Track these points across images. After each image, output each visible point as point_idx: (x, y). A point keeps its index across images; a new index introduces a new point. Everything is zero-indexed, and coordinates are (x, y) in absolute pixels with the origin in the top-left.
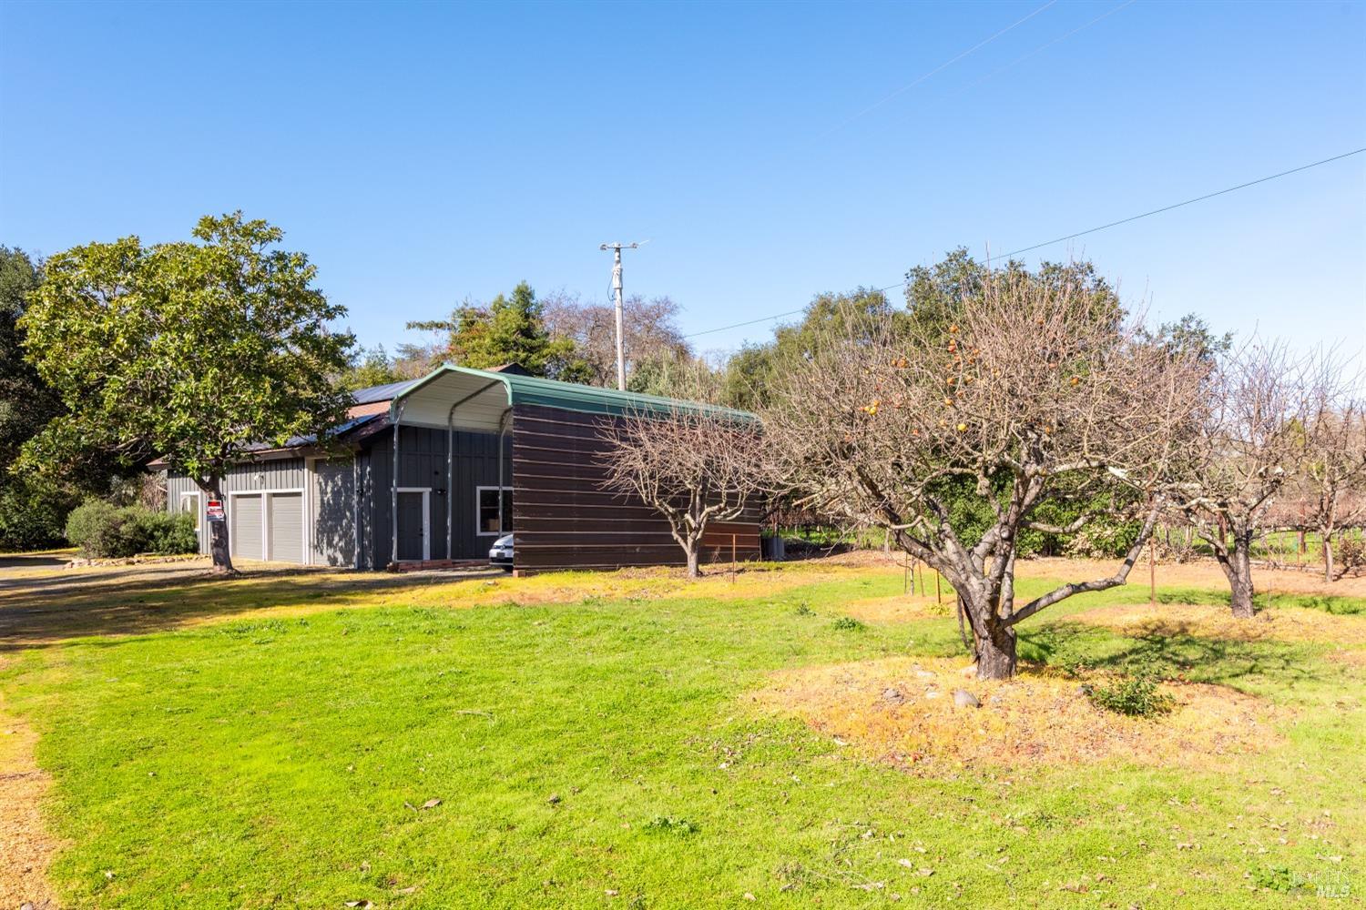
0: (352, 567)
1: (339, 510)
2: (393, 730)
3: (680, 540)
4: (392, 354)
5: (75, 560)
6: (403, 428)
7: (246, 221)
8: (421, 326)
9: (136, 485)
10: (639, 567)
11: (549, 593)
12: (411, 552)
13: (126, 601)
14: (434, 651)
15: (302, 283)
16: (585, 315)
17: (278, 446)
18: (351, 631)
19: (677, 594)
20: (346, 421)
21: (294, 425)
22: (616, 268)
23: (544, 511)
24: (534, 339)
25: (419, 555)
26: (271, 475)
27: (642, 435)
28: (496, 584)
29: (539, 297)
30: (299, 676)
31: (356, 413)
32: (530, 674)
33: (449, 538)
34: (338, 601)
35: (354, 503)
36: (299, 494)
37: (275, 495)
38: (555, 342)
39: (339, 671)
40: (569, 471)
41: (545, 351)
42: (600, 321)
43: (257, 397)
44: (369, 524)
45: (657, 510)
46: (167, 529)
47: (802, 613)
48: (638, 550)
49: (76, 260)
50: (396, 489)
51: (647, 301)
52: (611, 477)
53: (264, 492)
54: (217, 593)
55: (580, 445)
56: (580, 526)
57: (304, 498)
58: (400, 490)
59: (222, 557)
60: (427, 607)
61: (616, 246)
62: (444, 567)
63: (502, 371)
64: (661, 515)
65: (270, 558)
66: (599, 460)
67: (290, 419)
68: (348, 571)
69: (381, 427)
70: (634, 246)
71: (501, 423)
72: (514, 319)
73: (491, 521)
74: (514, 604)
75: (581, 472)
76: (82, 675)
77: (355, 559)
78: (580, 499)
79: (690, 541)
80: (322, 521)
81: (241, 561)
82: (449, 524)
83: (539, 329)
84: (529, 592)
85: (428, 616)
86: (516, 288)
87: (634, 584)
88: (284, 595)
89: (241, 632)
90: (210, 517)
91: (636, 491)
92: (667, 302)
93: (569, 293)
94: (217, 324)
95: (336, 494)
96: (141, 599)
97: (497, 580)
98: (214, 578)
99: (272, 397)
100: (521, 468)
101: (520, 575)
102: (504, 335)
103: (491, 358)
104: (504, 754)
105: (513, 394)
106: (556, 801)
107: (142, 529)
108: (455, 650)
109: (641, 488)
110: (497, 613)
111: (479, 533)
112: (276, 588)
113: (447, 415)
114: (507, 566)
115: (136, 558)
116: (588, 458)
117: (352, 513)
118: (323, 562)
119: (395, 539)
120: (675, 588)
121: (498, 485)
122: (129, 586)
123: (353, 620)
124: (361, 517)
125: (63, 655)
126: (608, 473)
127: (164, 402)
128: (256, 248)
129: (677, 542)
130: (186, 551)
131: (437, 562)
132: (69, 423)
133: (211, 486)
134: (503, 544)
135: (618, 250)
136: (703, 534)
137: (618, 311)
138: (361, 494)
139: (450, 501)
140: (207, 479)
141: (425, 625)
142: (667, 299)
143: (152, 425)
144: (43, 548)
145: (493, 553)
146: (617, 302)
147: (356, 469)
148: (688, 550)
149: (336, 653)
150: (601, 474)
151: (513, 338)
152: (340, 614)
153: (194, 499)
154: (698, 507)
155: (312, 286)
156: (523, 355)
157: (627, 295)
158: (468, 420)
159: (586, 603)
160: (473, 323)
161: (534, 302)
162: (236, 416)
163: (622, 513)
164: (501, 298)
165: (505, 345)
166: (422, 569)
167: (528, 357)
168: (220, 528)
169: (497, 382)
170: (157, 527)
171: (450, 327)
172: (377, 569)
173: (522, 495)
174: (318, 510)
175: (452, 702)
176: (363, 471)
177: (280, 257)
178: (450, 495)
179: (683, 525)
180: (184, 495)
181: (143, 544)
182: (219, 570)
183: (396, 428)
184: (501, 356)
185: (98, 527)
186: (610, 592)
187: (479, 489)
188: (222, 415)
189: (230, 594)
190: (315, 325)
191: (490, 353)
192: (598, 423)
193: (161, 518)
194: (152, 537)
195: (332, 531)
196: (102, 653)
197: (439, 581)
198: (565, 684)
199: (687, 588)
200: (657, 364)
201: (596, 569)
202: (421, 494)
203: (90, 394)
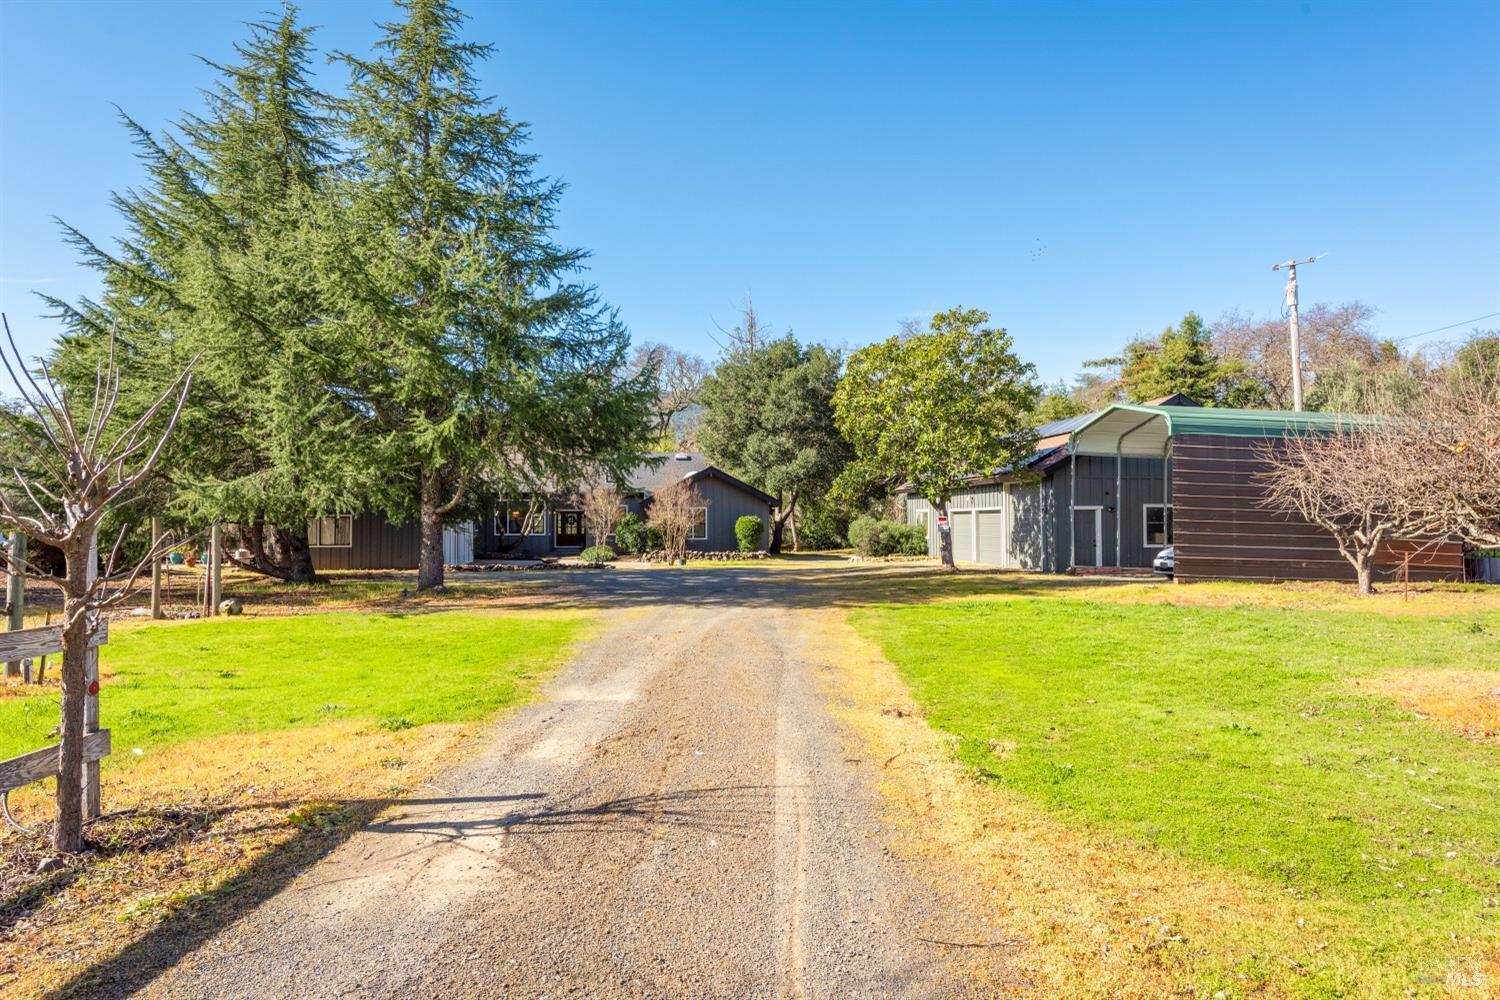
0: (1038, 570)
1: (1028, 524)
2: (1069, 668)
3: (1348, 556)
4: (1071, 383)
5: (854, 557)
6: (1078, 457)
7: (964, 312)
8: (1096, 364)
9: (883, 504)
10: (1304, 581)
11: (1205, 598)
12: (1086, 559)
13: (893, 585)
14: (1099, 629)
15: (1003, 350)
16: (1257, 334)
17: (986, 476)
18: (1040, 613)
19: (1339, 606)
20: (1034, 453)
21: (998, 460)
22: (1291, 286)
23: (1202, 527)
24: (1201, 364)
25: (1092, 562)
26: (979, 497)
27: (1304, 456)
28: (1155, 588)
29: (1207, 324)
30: (1009, 635)
31: (1043, 446)
32: (1170, 649)
33: (1118, 548)
34: (1030, 593)
35: (1040, 518)
36: (998, 512)
37: (981, 512)
38: (1225, 366)
39: (1035, 635)
40: (1228, 491)
41: (1212, 375)
42: (1275, 337)
43: (974, 440)
44: (1052, 535)
45: (1321, 527)
46: (908, 537)
47: (1473, 632)
48: (1304, 565)
49: (863, 357)
50: (1074, 507)
51: (1333, 309)
52: (1270, 495)
53: (974, 510)
54: (947, 583)
55: (1240, 467)
56: (1239, 541)
57: (1003, 513)
58: (1076, 508)
59: (948, 558)
60: (1097, 602)
61: (1291, 263)
62: (1114, 573)
63: (1164, 404)
64: (1327, 532)
65: (978, 560)
66: (1259, 481)
67: (994, 456)
68: (1036, 573)
69: (1061, 457)
70: (1312, 260)
71: (1166, 449)
72: (1181, 349)
73: (1158, 535)
74: (1170, 604)
75: (1240, 491)
76: (887, 622)
77: (1041, 564)
78: (1240, 516)
79: (1360, 557)
80: (1016, 532)
81: (960, 562)
82: (1118, 536)
83: (1207, 355)
84: (1185, 596)
85: (1096, 607)
86: (1183, 320)
87: (1292, 596)
88: (991, 587)
89: (969, 608)
90: (940, 529)
91: (1297, 509)
92: (1356, 306)
93: (1243, 314)
94: (946, 392)
95: (1026, 511)
96: (902, 584)
97: (1157, 585)
98: (942, 573)
99: (982, 441)
100: (1181, 489)
101: (1179, 582)
102: (1172, 365)
103: (1159, 387)
104: (1140, 687)
105: (1173, 425)
106: (1170, 712)
107: (893, 537)
108: (1115, 631)
109: (1302, 506)
110: (1154, 610)
111: (1146, 545)
112: (986, 582)
113: (1116, 445)
114: (1168, 573)
115: (890, 557)
116: (1247, 478)
117: (1039, 527)
118: (1017, 565)
119: (1073, 548)
120: (1336, 601)
121: (1162, 502)
122: (892, 576)
123: (1041, 605)
124: (1045, 530)
125: (873, 612)
126: (1266, 492)
127: (912, 449)
128: (970, 330)
129: (1345, 558)
130: (921, 553)
131: (1108, 568)
132: (858, 466)
133: (940, 506)
134: (1165, 555)
135: (1293, 267)
136: (1376, 551)
137: (1293, 329)
138: (1046, 511)
139: (1118, 517)
140: (938, 500)
141: (1094, 613)
142: (1357, 302)
143: (906, 465)
144: (828, 548)
145: (1157, 562)
146: (1293, 319)
147: (1042, 492)
148: (1358, 566)
149: (1032, 624)
150: (1258, 493)
151: (1181, 366)
152: (1032, 601)
153: (925, 514)
154: (1368, 524)
155: (1010, 352)
156: (1190, 381)
157: (1304, 309)
158: (1134, 447)
159: (1237, 608)
160: (1142, 356)
161: (1201, 330)
162: (958, 456)
163: (1285, 529)
164: (1169, 330)
165: (1173, 373)
166: (1095, 574)
167: (1196, 382)
168: (946, 536)
169: (1157, 416)
170: (902, 535)
171: (1121, 362)
172: (1059, 571)
173: (1182, 513)
174: (1013, 524)
175: (1109, 658)
176: (1047, 493)
177: (987, 334)
178: (1118, 512)
179: (1352, 542)
180: (921, 512)
181: (893, 547)
182: (946, 567)
183: (1073, 458)
184: (1168, 384)
185: (867, 533)
186: (1264, 601)
187: (1145, 506)
188: (948, 455)
189: (955, 584)
190: (1011, 381)
191: (1158, 382)
192: (1255, 446)
193: (904, 528)
194: (899, 542)
195: (1023, 540)
196: (893, 613)
197: (1107, 583)
198: (1196, 658)
199: (1351, 602)
200: (1339, 376)
201: (1257, 581)
202: (1094, 511)
203: (870, 445)
